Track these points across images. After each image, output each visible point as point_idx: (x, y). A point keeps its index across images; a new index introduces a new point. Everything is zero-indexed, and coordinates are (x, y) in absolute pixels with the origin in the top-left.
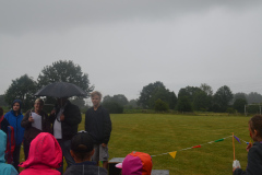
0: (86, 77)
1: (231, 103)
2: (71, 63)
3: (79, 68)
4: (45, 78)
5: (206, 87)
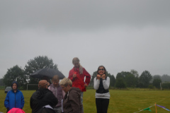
0: (56, 66)
1: (151, 82)
2: (46, 57)
3: (51, 61)
4: (29, 67)
5: (134, 72)
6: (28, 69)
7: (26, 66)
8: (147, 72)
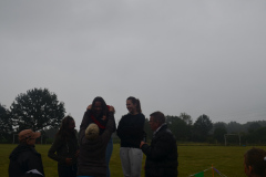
0: (61, 106)
1: (211, 132)
2: (46, 91)
3: (55, 97)
4: (18, 106)
6: (17, 109)
7: (13, 104)
8: (205, 117)
